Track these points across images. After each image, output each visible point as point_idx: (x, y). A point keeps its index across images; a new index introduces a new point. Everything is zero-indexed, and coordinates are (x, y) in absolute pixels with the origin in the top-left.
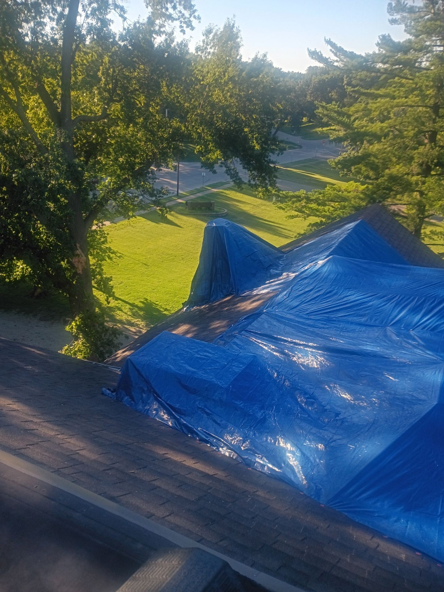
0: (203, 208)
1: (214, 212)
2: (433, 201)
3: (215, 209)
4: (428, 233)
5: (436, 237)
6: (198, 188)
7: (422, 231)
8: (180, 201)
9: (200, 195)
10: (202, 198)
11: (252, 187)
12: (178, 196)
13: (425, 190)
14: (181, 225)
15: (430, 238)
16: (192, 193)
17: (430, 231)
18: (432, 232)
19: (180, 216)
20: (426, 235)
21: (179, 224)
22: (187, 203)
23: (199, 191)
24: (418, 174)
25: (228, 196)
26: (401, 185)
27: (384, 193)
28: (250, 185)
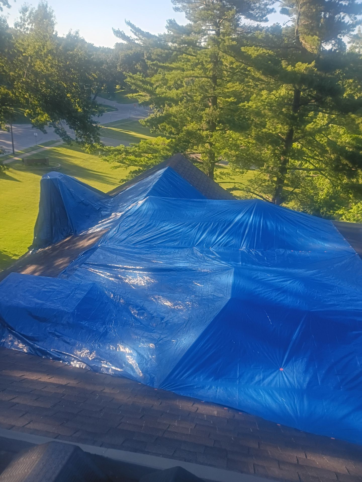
0: (39, 164)
1: (49, 167)
2: (219, 150)
3: (50, 164)
4: (219, 174)
5: (224, 176)
6: (32, 146)
7: (214, 173)
8: (16, 158)
9: (34, 152)
10: (37, 155)
11: (80, 144)
12: (14, 154)
13: (213, 142)
14: (21, 180)
15: (221, 178)
16: (27, 151)
17: (220, 173)
18: (221, 173)
19: (18, 172)
20: (217, 176)
21: (18, 179)
22: (23, 160)
23: (33, 149)
24: (207, 130)
25: (59, 152)
26: (195, 138)
27: (184, 145)
28: (77, 142)
